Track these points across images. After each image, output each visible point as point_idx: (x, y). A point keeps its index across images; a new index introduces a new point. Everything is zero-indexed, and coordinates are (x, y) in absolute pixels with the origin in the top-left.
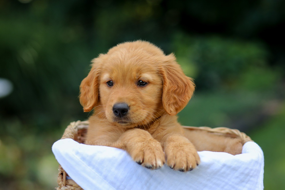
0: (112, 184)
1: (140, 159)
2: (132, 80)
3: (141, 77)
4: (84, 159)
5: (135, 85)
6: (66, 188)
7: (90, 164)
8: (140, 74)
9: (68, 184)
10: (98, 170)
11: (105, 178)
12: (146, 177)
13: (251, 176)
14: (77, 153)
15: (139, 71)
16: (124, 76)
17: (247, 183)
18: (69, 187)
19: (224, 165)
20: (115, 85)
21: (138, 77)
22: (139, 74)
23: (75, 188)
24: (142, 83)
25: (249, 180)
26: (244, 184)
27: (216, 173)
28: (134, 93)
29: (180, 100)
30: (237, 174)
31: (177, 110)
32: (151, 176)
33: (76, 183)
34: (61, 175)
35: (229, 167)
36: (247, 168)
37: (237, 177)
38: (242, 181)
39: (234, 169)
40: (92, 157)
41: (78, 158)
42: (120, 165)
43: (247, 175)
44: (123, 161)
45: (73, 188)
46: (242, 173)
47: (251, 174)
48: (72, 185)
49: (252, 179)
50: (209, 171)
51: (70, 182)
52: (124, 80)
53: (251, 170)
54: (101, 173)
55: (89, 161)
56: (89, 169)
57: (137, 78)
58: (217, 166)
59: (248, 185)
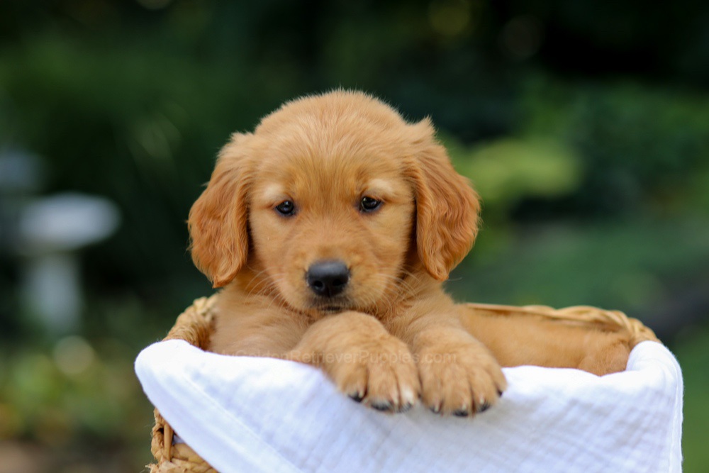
0: (287, 453)
1: (359, 387)
2: (345, 200)
3: (369, 189)
4: (213, 390)
5: (353, 211)
6: (172, 466)
7: (229, 403)
8: (365, 181)
9: (178, 456)
10: (249, 419)
11: (270, 438)
12: (372, 436)
13: (646, 431)
14: (197, 376)
15: (362, 175)
16: (325, 189)
17: (634, 447)
18: (178, 462)
19: (574, 403)
20: (301, 214)
21: (360, 189)
22: (361, 181)
23: (193, 465)
24: (369, 204)
25: (639, 441)
26: (626, 449)
27: (553, 423)
28: (356, 232)
29: (453, 238)
30: (606, 425)
31: (447, 263)
32: (387, 433)
33: (194, 453)
34: (159, 433)
35: (586, 407)
36: (632, 410)
37: (608, 433)
38: (621, 443)
39: (601, 413)
40: (235, 386)
41: (198, 389)
42: (306, 404)
43: (635, 426)
44: (315, 395)
45: (188, 465)
46: (621, 423)
47: (644, 425)
48: (185, 459)
49: (647, 437)
50: (534, 417)
51: (182, 452)
52: (327, 199)
53: (645, 413)
54: (257, 426)
55: (227, 396)
56: (227, 416)
57: (357, 193)
58: (555, 405)
59: (637, 453)
